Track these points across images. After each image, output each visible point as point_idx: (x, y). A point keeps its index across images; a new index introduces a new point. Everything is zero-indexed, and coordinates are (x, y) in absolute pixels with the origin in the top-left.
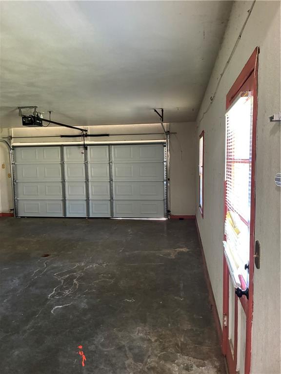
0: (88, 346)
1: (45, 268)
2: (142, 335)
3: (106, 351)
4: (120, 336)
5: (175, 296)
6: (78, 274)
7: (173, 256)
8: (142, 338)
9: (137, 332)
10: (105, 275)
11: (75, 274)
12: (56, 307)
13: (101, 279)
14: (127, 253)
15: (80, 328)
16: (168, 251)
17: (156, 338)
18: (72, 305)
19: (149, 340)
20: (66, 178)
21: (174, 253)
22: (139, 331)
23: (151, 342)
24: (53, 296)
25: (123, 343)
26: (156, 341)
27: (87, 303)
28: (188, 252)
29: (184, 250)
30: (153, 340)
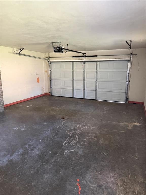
0: (82, 181)
1: (63, 126)
2: (112, 179)
3: (92, 187)
4: (100, 178)
5: (132, 156)
6: (78, 132)
7: (130, 127)
8: (113, 182)
9: (110, 177)
10: (92, 135)
11: (77, 131)
12: (67, 151)
13: (90, 137)
14: (104, 122)
15: (79, 167)
16: (127, 124)
17: (121, 184)
18: (74, 151)
19: (117, 184)
20: (74, 79)
21: (131, 125)
22: (111, 176)
23: (118, 186)
24: (65, 144)
25: (102, 183)
26: (121, 186)
27: (83, 151)
28: (139, 125)
29: (137, 124)
30: (119, 185)
